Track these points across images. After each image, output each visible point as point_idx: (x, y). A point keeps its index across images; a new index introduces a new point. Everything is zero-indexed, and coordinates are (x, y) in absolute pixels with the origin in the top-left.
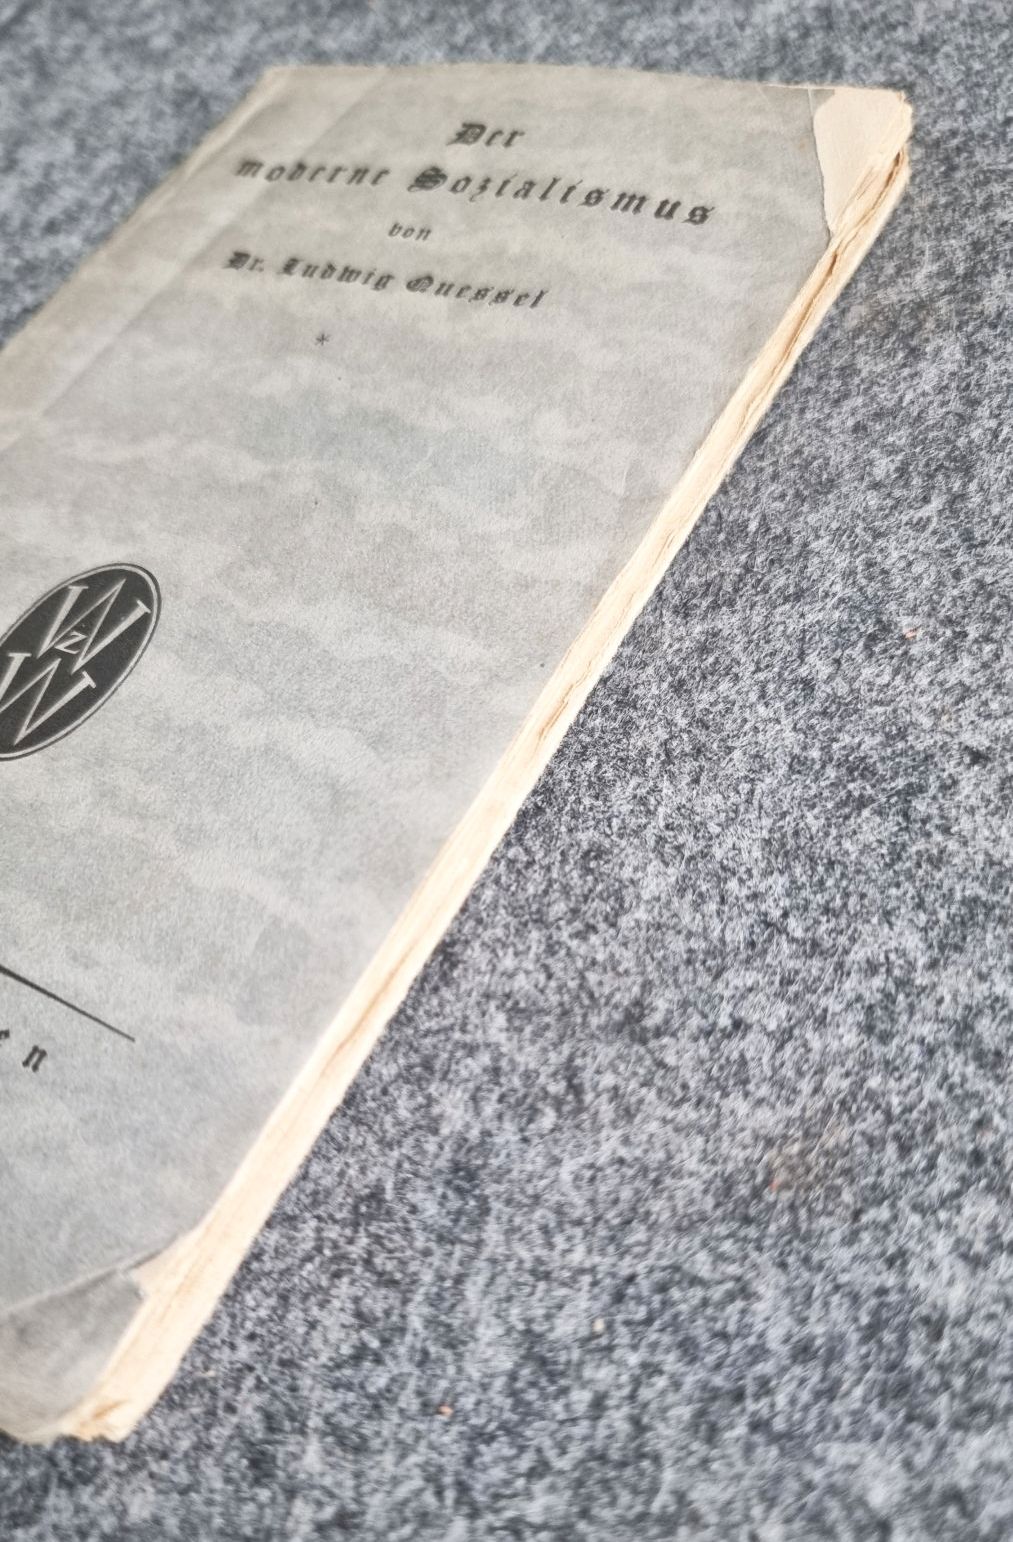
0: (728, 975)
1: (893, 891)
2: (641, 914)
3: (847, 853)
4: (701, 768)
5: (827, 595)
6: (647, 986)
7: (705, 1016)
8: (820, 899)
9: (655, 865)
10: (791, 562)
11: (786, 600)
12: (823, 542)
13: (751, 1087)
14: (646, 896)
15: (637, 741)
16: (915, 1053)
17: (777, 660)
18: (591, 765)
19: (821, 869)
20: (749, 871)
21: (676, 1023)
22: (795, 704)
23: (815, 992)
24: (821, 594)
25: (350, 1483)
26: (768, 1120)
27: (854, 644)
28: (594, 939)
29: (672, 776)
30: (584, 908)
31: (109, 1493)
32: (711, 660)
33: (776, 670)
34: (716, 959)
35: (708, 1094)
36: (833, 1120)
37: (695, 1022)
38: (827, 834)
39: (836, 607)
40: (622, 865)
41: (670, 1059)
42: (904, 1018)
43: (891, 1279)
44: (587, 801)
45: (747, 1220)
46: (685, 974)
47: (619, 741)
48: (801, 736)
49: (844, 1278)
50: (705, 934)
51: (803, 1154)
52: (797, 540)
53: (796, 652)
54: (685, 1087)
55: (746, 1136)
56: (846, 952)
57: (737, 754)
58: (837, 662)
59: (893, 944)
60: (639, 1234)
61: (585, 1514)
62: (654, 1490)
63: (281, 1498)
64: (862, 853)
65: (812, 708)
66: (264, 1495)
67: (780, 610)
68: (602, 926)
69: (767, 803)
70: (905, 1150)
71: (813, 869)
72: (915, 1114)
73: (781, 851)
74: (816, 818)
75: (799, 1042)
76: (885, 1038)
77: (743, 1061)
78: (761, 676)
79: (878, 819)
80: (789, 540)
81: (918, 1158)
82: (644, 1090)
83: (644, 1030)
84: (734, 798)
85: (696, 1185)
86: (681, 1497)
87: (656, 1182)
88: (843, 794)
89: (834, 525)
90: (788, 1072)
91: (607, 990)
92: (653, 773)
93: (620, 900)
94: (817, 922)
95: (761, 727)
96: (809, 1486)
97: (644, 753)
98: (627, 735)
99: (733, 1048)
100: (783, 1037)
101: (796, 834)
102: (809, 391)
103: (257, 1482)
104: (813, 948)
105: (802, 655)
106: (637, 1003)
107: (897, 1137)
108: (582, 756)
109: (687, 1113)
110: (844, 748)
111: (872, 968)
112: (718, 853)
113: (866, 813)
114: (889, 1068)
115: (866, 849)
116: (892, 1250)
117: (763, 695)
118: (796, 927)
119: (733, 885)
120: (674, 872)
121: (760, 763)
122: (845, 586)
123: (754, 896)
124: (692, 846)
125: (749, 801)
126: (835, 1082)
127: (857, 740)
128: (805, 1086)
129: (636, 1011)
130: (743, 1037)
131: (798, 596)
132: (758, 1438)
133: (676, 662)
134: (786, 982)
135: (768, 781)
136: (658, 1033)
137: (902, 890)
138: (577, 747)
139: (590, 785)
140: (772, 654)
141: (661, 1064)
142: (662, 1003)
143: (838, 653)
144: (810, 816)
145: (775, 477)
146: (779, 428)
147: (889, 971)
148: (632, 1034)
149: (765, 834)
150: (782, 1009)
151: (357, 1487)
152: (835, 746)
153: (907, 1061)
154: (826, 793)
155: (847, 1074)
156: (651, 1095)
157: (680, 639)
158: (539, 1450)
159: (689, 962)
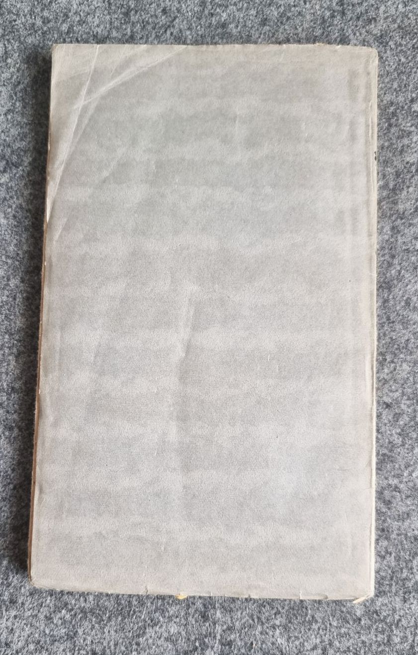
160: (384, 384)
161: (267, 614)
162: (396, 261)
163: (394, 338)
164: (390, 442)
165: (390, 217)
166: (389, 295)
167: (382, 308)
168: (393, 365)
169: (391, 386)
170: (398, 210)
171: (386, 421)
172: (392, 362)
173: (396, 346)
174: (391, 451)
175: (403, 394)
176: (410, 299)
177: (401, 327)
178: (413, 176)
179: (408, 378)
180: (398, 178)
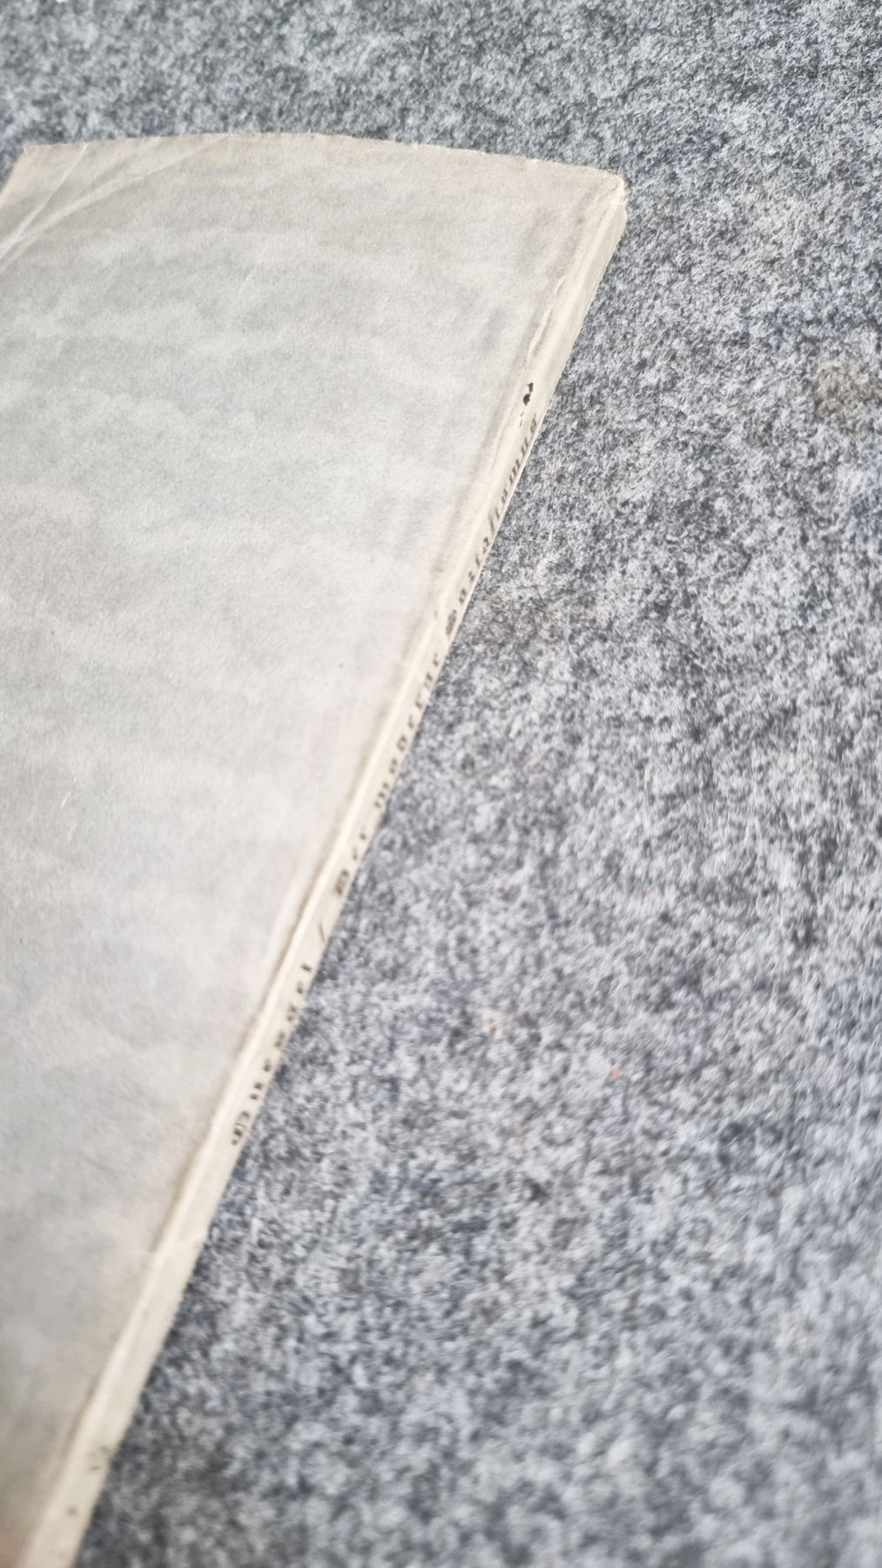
160: (529, 1118)
162: (583, 752)
163: (567, 970)
164: (537, 1323)
165: (572, 638)
166: (557, 845)
167: (537, 881)
168: (559, 1057)
169: (549, 1126)
170: (594, 621)
171: (530, 1246)
172: (558, 1046)
173: (571, 997)
174: (538, 1353)
175: (588, 1156)
176: (621, 855)
177: (590, 938)
178: (639, 532)
179: (606, 1100)
180: (598, 540)
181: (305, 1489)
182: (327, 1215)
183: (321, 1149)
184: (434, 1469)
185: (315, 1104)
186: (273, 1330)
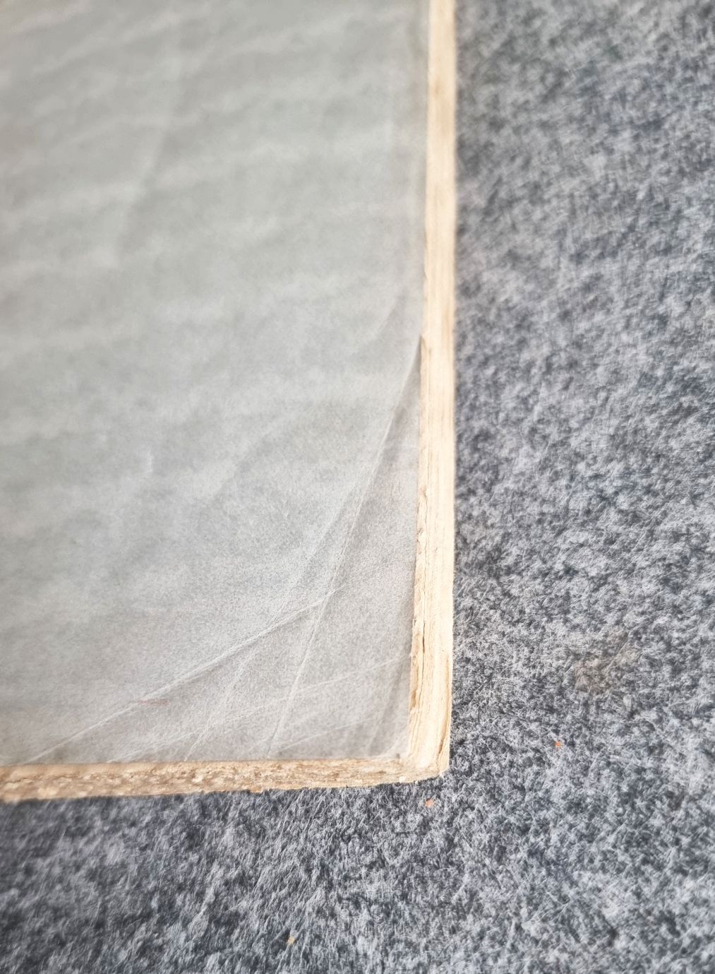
0: (567, 533)
1: (702, 481)
2: (510, 484)
3: (671, 449)
4: (571, 379)
5: (689, 250)
6: (506, 536)
7: (544, 562)
8: (645, 482)
9: (526, 448)
10: (665, 224)
11: (657, 253)
12: (693, 210)
13: (570, 616)
14: (516, 471)
15: (525, 356)
16: (698, 601)
17: (642, 302)
18: (490, 371)
19: (649, 460)
20: (595, 458)
21: (522, 566)
22: (650, 334)
23: (629, 551)
24: (684, 250)
25: (250, 857)
26: (579, 640)
27: (703, 290)
28: (473, 500)
29: (550, 384)
30: (469, 477)
31: (96, 843)
32: (591, 297)
33: (640, 308)
34: (560, 521)
35: (537, 618)
36: (627, 644)
37: (537, 565)
38: (658, 434)
39: (695, 261)
40: (502, 447)
41: (515, 591)
42: (693, 575)
43: (649, 763)
44: (482, 399)
45: (551, 710)
46: (535, 530)
47: (513, 355)
48: (651, 360)
49: (613, 758)
50: (553, 502)
51: (600, 667)
52: (674, 207)
53: (657, 295)
54: (522, 612)
55: (561, 651)
56: (658, 523)
57: (600, 370)
58: (689, 304)
59: (695, 520)
60: (472, 712)
61: (404, 897)
62: (455, 887)
63: (204, 861)
64: (682, 449)
65: (663, 338)
66: (194, 858)
67: (651, 261)
68: (480, 491)
69: (618, 407)
70: (676, 671)
71: (644, 460)
72: (688, 646)
73: (620, 443)
74: (652, 422)
75: (610, 587)
76: (676, 589)
77: (567, 597)
78: (628, 312)
79: (699, 426)
80: (667, 208)
81: (685, 678)
82: (492, 612)
83: (499, 569)
84: (592, 402)
85: (519, 682)
86: (473, 895)
87: (490, 677)
88: (676, 405)
89: (705, 196)
90: (600, 608)
91: (476, 538)
92: (535, 380)
93: (496, 473)
94: (640, 499)
95: (621, 350)
96: (564, 899)
97: (530, 365)
98: (520, 350)
99: (561, 586)
100: (601, 581)
101: (636, 432)
102: (705, 87)
103: (190, 848)
104: (633, 518)
105: (662, 297)
106: (498, 549)
107: (672, 662)
108: (485, 363)
109: (521, 630)
110: (683, 370)
111: (676, 536)
112: (574, 442)
113: (691, 420)
114: (676, 610)
115: (687, 446)
116: (655, 741)
117: (627, 326)
118: (623, 501)
119: (581, 467)
120: (539, 455)
121: (617, 376)
122: (704, 245)
123: (596, 477)
124: (555, 436)
125: (603, 405)
126: (633, 618)
127: (693, 365)
128: (611, 618)
129: (495, 555)
130: (570, 580)
131: (667, 250)
132: (533, 861)
133: (565, 297)
134: (611, 541)
135: (621, 391)
136: (509, 571)
137: (708, 480)
138: (481, 358)
139: (488, 387)
140: (639, 296)
141: (507, 594)
142: (514, 551)
143: (690, 297)
144: (647, 421)
145: (665, 156)
146: (674, 118)
147: (688, 540)
148: (490, 570)
149: (612, 431)
150: (603, 561)
151: (255, 860)
152: (676, 368)
153: (690, 607)
154: (663, 403)
155: (643, 613)
156: (496, 616)
157: (571, 281)
158: (380, 851)
159: (540, 522)
161: (348, 863)
181: (570, 572)
182: (600, 402)
183: (596, 361)
184: (685, 560)
185: (594, 333)
186: (548, 474)
